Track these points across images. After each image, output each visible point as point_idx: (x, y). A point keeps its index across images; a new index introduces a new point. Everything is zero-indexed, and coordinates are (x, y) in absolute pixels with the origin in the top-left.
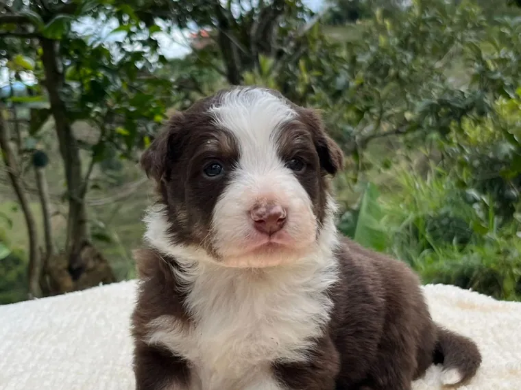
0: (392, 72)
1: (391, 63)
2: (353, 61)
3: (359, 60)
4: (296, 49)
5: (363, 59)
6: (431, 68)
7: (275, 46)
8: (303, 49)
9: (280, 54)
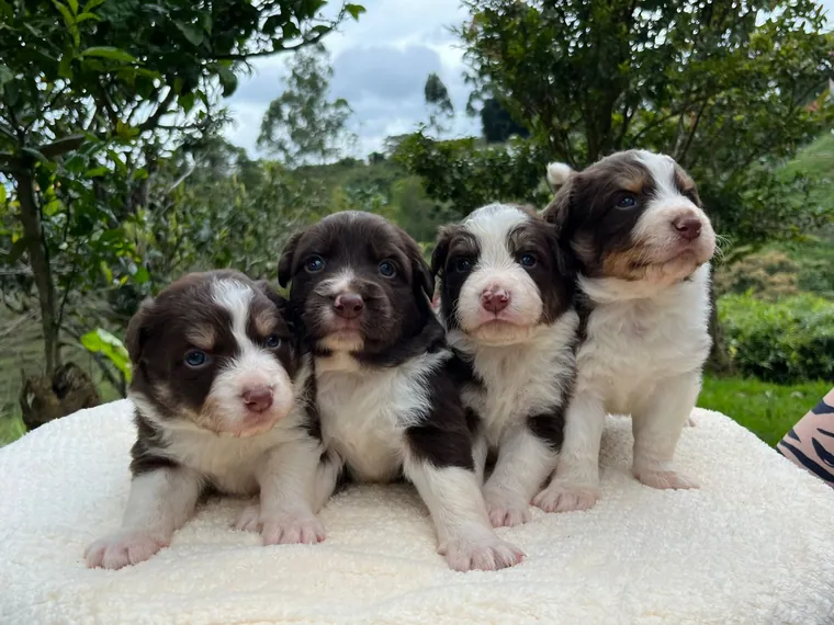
0: (251, 227)
1: (248, 220)
2: (214, 218)
3: (219, 216)
4: (165, 203)
5: (223, 215)
6: (283, 226)
7: (148, 201)
8: (170, 204)
9: (152, 207)
